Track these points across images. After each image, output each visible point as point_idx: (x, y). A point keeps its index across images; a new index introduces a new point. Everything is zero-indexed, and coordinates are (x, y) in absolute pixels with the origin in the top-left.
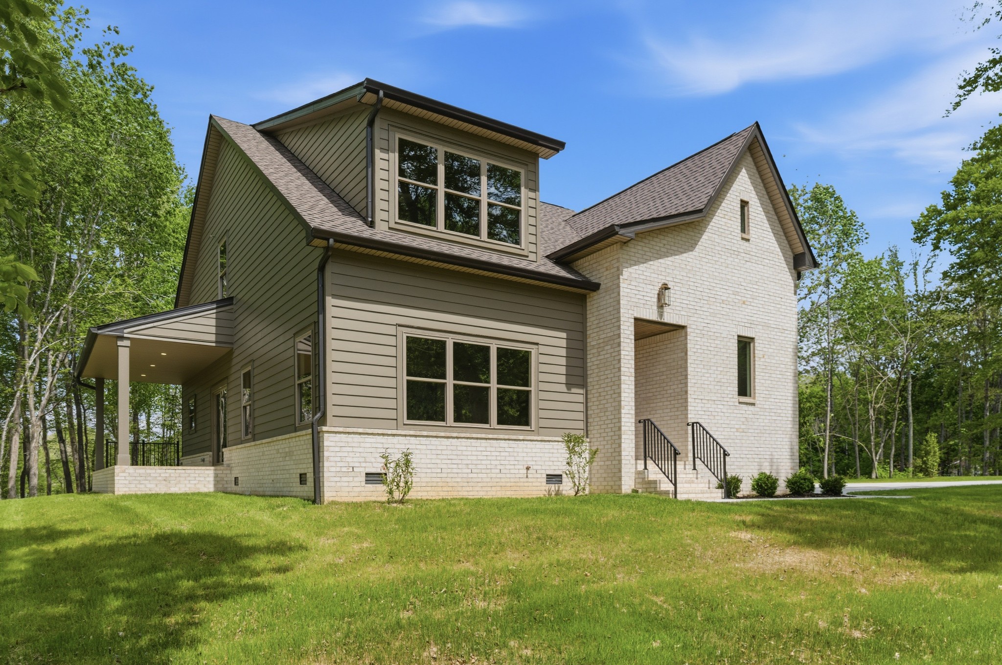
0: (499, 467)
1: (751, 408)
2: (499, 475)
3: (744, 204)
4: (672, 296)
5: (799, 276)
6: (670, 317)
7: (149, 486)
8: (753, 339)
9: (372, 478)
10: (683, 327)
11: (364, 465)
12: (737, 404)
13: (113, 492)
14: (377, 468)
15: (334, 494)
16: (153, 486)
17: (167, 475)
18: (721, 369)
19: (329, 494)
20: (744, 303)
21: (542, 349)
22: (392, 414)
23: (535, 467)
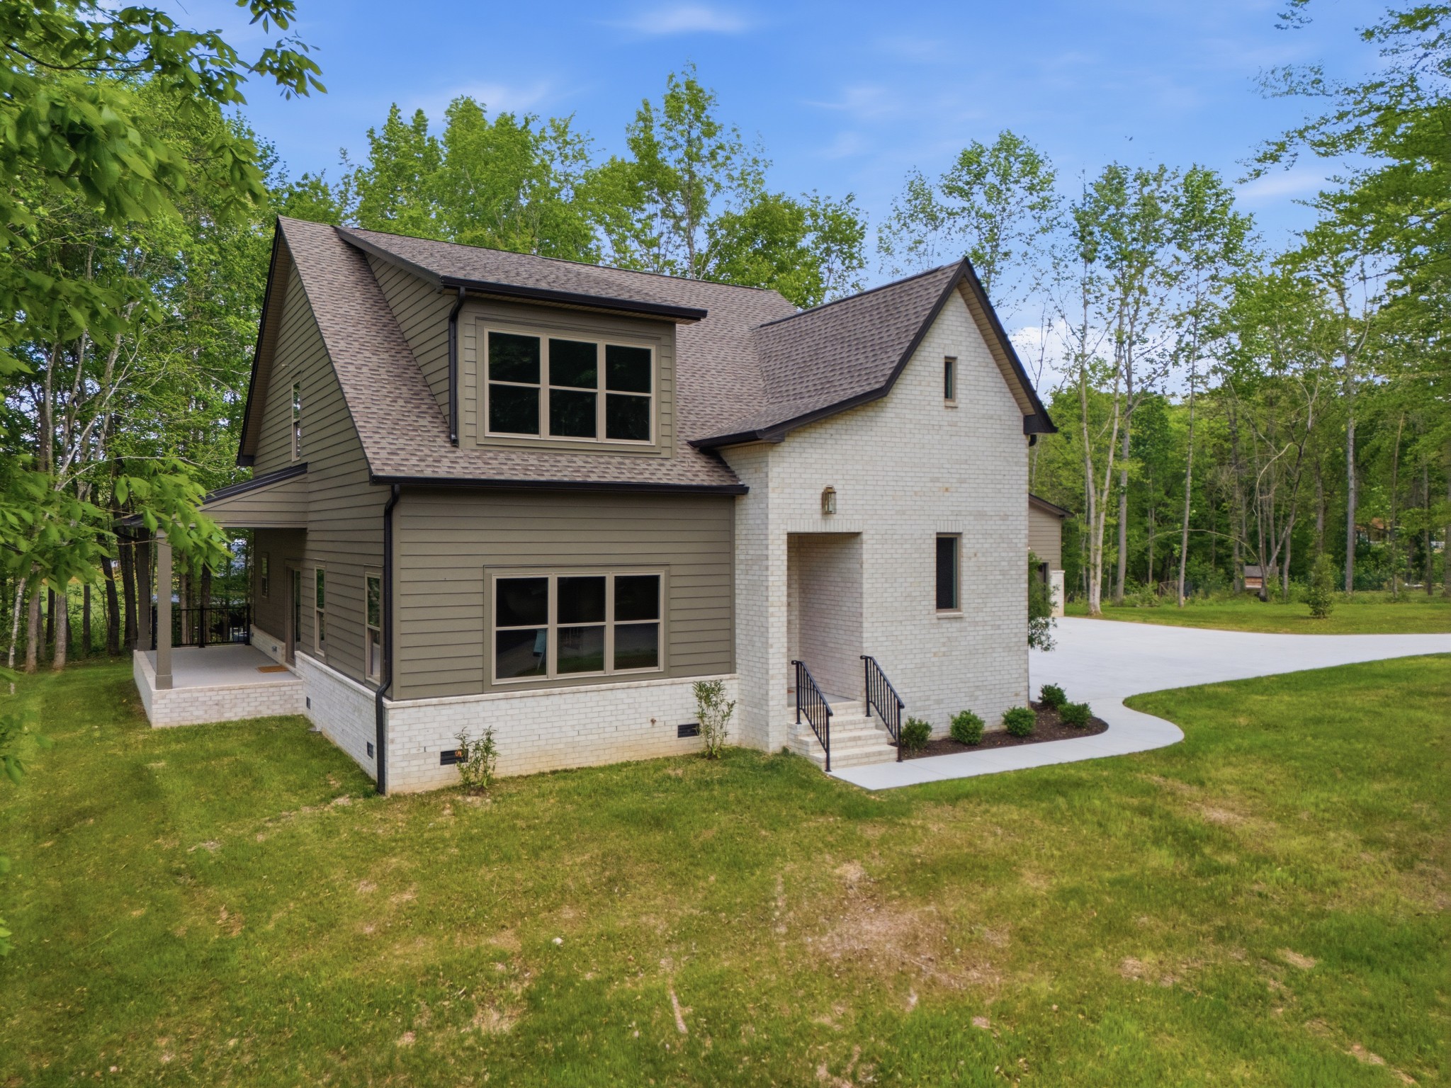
0: (615, 724)
1: (956, 625)
2: (615, 734)
3: (949, 364)
4: (840, 501)
5: (1032, 442)
6: (837, 525)
7: (196, 713)
8: (960, 534)
9: (448, 757)
10: (857, 534)
11: (438, 742)
12: (935, 621)
13: (149, 724)
14: (454, 745)
15: (401, 782)
16: (201, 713)
17: (220, 698)
18: (910, 580)
19: (394, 784)
20: (947, 490)
21: (675, 571)
22: (477, 675)
23: (663, 719)
